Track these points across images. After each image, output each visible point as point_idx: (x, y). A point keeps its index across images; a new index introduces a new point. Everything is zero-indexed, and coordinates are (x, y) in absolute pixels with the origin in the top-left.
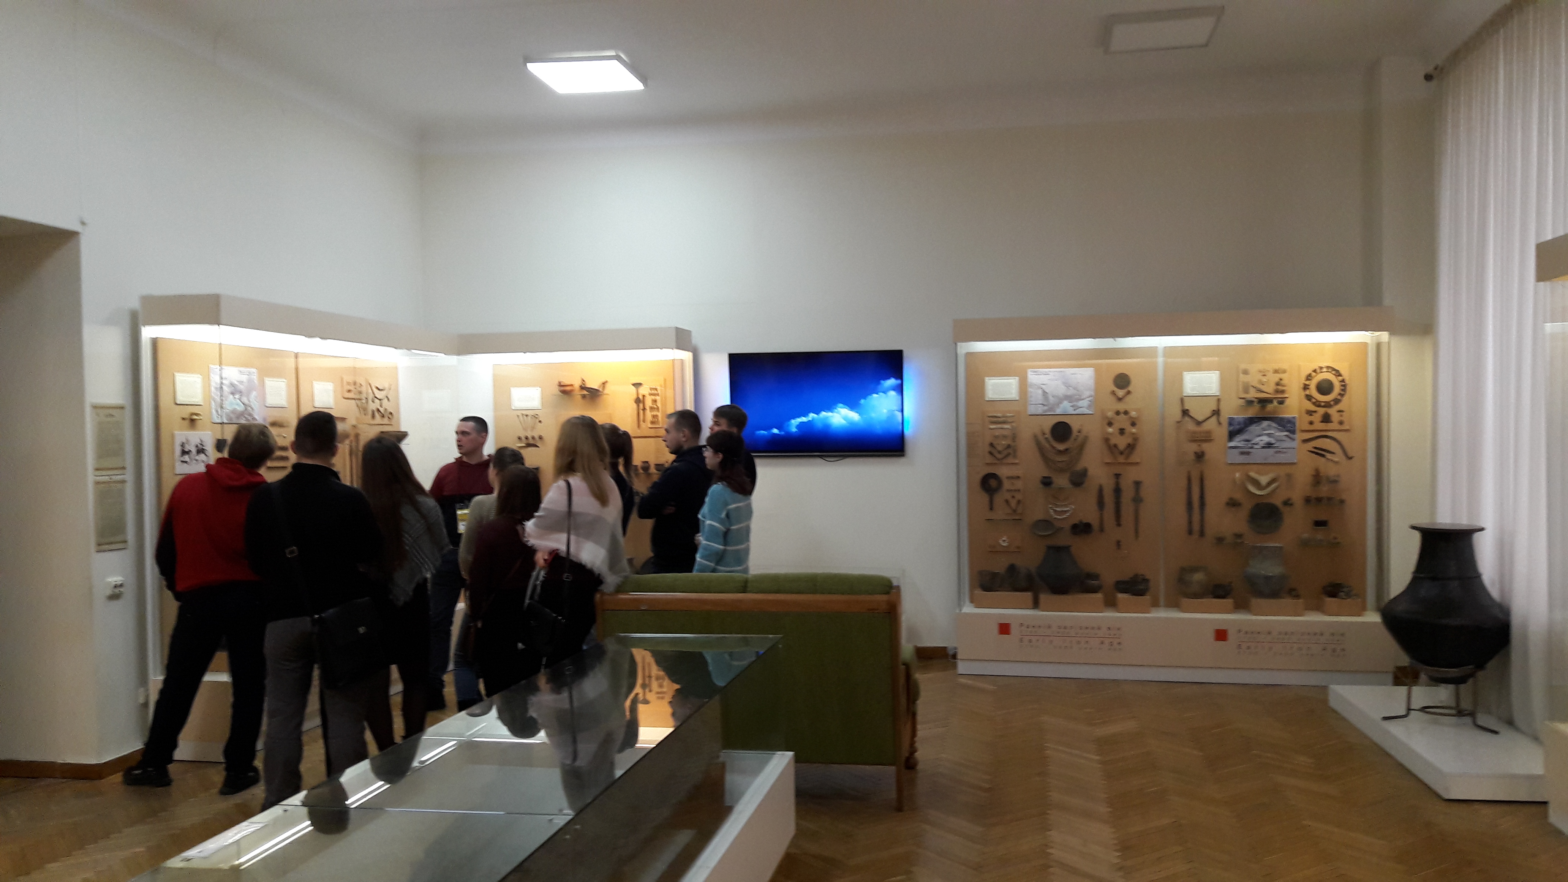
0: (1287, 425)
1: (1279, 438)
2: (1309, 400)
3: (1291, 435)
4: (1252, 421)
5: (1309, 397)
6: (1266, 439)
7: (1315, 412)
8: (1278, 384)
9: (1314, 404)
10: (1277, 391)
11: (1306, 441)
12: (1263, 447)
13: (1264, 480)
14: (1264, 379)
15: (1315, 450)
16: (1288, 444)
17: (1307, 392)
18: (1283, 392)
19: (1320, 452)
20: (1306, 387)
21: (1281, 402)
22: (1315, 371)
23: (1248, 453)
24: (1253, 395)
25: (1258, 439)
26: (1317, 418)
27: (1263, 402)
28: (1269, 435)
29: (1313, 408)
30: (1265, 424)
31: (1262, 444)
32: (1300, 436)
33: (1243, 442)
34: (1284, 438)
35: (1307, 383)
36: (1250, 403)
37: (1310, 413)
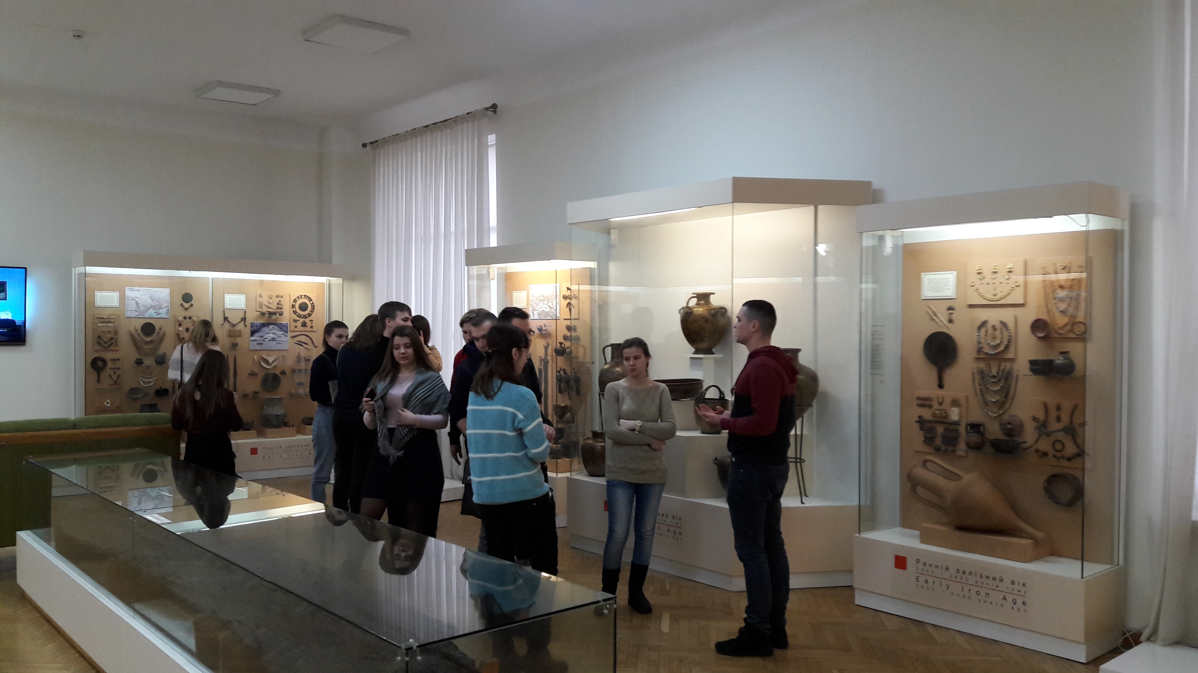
0: (283, 328)
1: (278, 335)
2: (295, 314)
3: (285, 334)
4: (264, 325)
5: (295, 312)
6: (272, 336)
7: (298, 320)
8: (278, 304)
9: (298, 316)
10: (278, 308)
11: (292, 337)
12: (270, 341)
13: (271, 360)
14: (271, 301)
15: (297, 342)
16: (285, 339)
17: (294, 309)
18: (281, 308)
19: (300, 343)
20: (293, 306)
21: (281, 314)
22: (298, 297)
23: (262, 344)
24: (265, 309)
25: (267, 335)
26: (299, 324)
27: (271, 314)
28: (273, 333)
29: (297, 318)
30: (271, 326)
31: (269, 338)
32: (290, 334)
33: (259, 337)
34: (283, 336)
35: (294, 304)
36: (263, 314)
37: (295, 321)
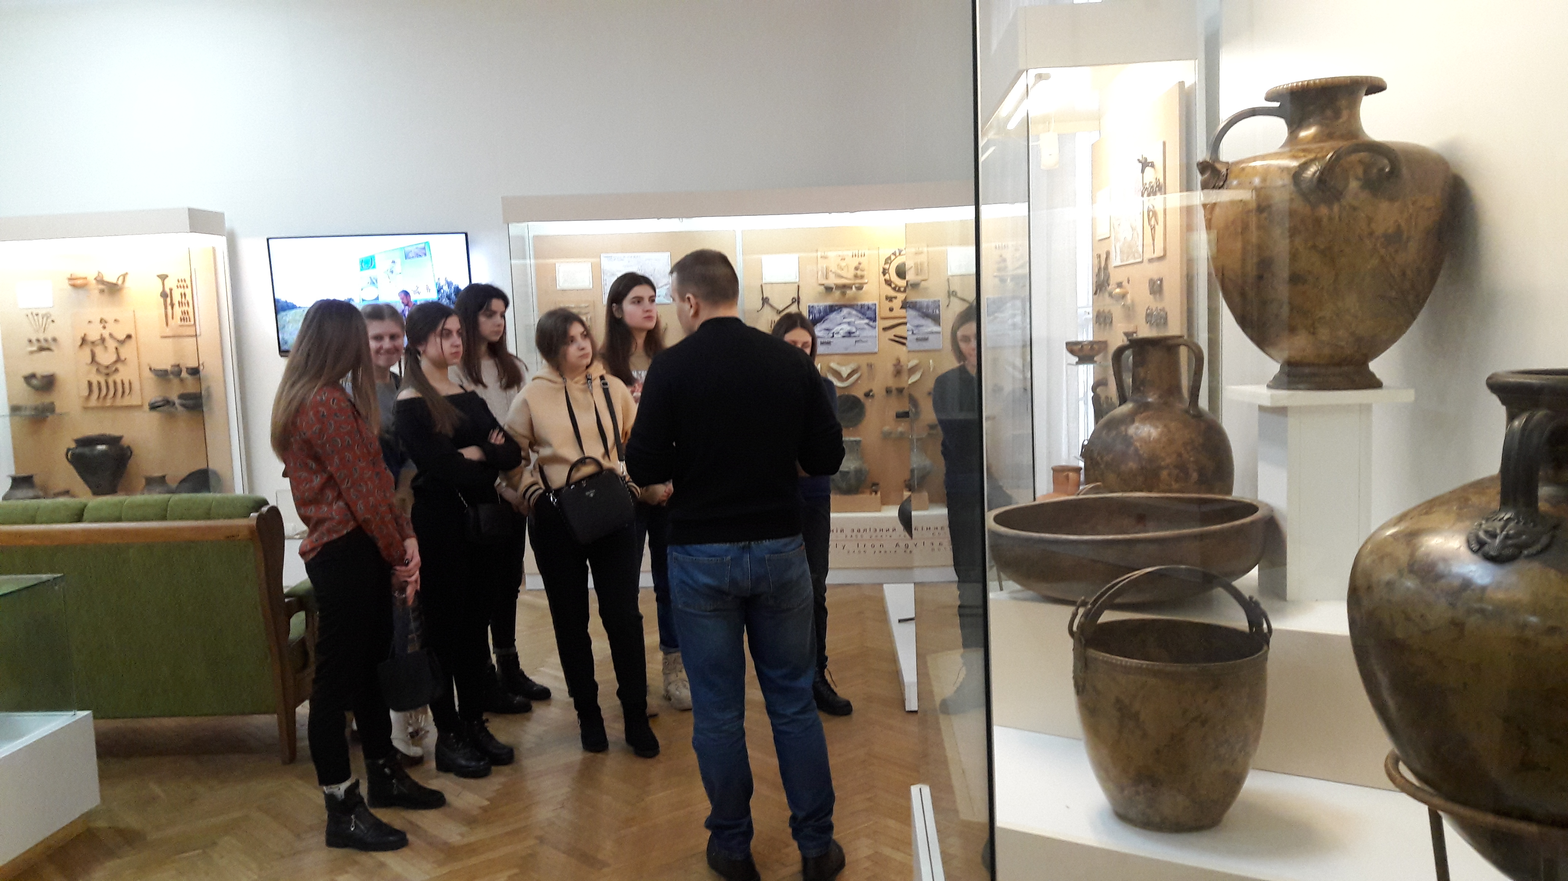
0: (868, 313)
1: (858, 327)
2: (890, 285)
3: (871, 323)
4: (832, 309)
5: (888, 283)
6: (846, 328)
7: (896, 298)
8: (856, 269)
9: (894, 289)
10: (856, 276)
11: (885, 329)
12: (844, 337)
13: (845, 371)
14: (843, 264)
15: (897, 339)
16: (869, 332)
17: (887, 276)
18: (862, 277)
19: (900, 340)
20: (885, 272)
21: (860, 288)
22: (894, 254)
23: (829, 343)
24: (832, 281)
25: (839, 328)
26: (897, 304)
27: (844, 287)
28: (849, 323)
29: (892, 293)
30: (845, 311)
31: (842, 333)
32: (880, 324)
34: (866, 327)
35: (887, 266)
36: (829, 289)
37: (890, 299)
